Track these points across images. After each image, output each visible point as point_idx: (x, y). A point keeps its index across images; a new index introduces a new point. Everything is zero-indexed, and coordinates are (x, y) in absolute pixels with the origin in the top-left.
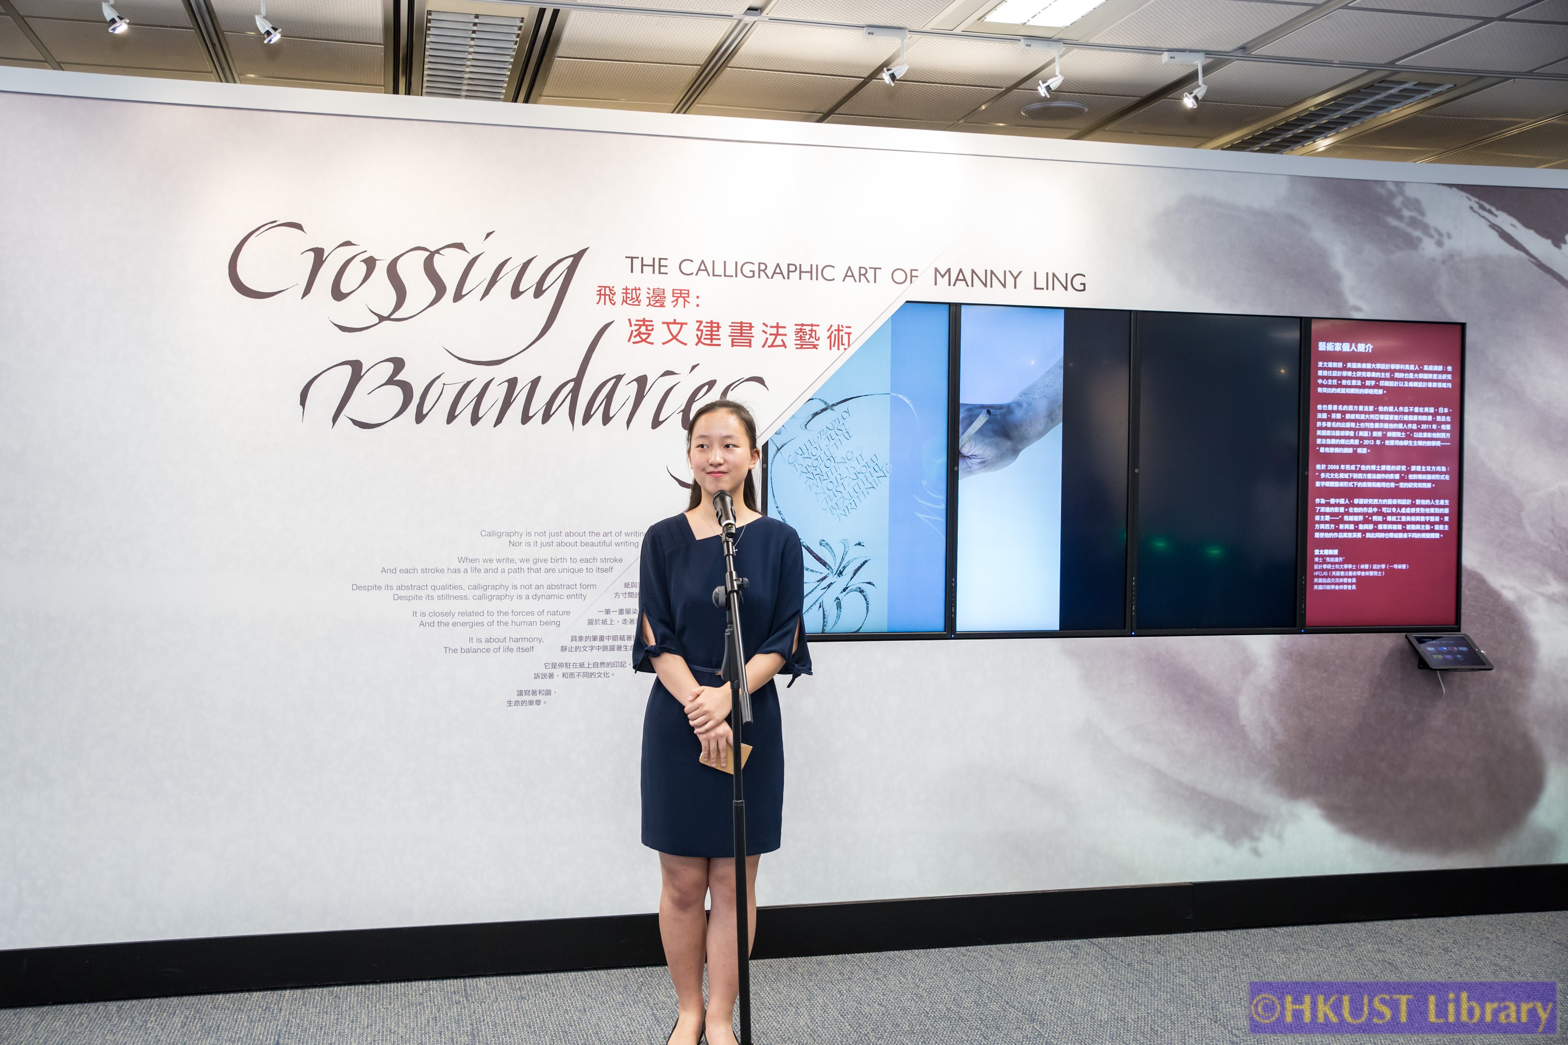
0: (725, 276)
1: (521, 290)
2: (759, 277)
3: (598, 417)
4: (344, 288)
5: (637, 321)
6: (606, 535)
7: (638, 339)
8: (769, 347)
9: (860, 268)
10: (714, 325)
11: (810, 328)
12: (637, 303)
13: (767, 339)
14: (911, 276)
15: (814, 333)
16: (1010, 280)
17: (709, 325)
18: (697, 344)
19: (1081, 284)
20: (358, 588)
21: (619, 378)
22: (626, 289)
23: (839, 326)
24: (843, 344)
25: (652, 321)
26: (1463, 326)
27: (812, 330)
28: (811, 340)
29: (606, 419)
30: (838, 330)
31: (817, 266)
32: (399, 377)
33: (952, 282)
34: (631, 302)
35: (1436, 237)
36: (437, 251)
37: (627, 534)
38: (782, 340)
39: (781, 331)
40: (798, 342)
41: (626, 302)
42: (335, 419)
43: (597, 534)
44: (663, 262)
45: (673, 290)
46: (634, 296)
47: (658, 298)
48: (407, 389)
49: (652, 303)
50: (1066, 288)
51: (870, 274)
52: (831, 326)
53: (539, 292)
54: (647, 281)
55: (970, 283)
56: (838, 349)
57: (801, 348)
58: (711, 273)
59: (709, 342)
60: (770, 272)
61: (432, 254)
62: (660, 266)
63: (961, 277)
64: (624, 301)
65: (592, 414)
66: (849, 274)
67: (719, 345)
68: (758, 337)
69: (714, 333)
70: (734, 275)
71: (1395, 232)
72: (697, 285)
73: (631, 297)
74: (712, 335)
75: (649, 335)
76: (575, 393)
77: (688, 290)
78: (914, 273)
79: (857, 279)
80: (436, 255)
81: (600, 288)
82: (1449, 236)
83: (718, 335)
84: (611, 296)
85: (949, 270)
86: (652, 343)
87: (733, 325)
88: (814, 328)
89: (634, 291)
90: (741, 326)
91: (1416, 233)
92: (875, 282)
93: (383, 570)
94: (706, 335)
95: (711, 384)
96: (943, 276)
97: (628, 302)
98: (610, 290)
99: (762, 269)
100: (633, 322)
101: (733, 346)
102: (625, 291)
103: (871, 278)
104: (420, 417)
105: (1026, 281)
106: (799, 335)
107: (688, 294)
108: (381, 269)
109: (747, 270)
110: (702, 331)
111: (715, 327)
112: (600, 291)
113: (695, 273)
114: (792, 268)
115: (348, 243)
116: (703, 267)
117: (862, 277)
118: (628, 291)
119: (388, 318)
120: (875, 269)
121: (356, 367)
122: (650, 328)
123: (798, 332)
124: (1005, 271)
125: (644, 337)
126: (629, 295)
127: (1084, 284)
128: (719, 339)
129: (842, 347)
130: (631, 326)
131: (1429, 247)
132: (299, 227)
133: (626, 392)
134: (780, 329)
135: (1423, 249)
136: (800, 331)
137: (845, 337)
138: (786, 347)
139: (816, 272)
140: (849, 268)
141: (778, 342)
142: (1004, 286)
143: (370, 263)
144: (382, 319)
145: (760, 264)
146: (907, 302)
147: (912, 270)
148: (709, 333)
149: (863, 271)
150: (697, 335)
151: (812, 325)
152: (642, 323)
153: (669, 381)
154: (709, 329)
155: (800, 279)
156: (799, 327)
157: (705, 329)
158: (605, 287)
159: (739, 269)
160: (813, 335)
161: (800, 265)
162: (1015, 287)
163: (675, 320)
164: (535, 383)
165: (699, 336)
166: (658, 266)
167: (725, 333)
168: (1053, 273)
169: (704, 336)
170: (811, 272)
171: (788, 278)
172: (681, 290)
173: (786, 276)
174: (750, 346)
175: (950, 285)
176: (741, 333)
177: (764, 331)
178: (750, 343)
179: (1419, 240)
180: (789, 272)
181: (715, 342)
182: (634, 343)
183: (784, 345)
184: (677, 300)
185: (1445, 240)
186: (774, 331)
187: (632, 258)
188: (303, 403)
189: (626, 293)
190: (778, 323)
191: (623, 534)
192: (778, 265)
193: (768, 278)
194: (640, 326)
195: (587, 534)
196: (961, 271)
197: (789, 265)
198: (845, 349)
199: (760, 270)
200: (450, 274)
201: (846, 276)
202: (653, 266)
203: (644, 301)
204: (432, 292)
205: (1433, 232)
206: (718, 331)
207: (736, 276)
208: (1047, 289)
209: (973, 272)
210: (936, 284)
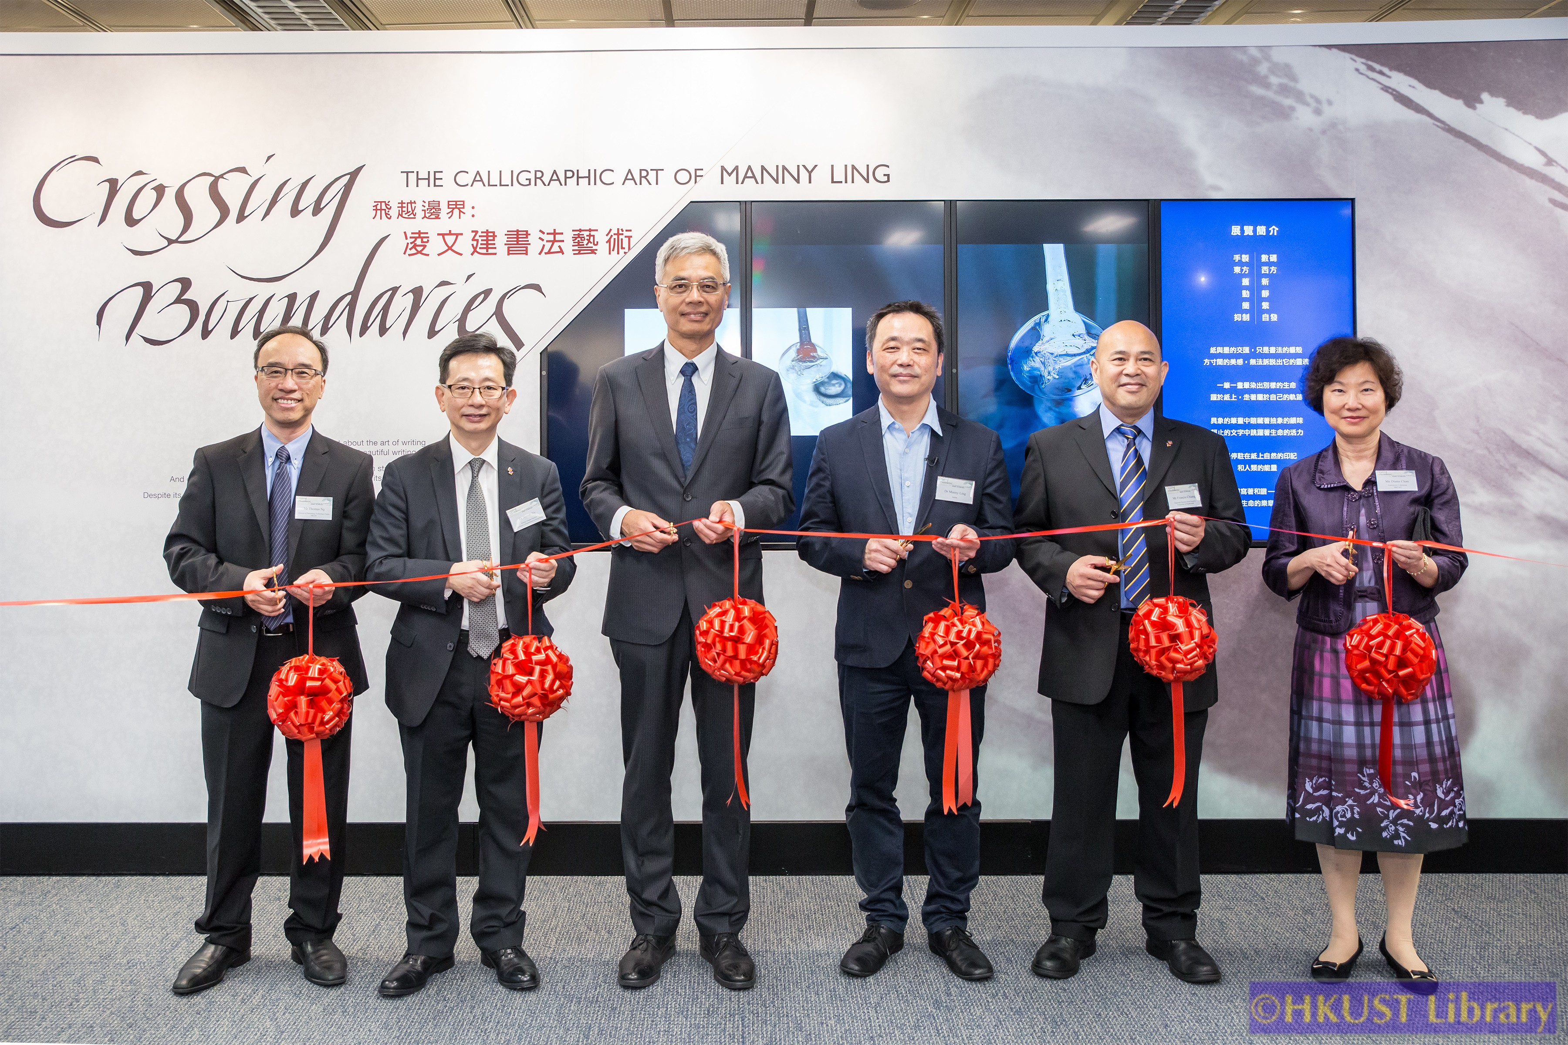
0: (501, 185)
1: (300, 208)
2: (536, 185)
3: (375, 328)
4: (136, 215)
5: (412, 233)
6: (383, 443)
7: (413, 251)
8: (546, 253)
9: (641, 170)
10: (489, 234)
11: (588, 233)
12: (412, 216)
13: (544, 246)
14: (696, 175)
15: (592, 238)
16: (804, 175)
17: (485, 234)
18: (472, 254)
19: (885, 175)
20: (149, 496)
21: (395, 290)
22: (402, 203)
23: (618, 229)
24: (623, 248)
25: (427, 233)
26: (1353, 200)
27: (590, 236)
28: (590, 245)
29: (383, 330)
30: (618, 234)
31: (595, 170)
32: (186, 296)
33: (740, 180)
34: (406, 216)
35: (1314, 104)
36: (221, 176)
37: (404, 443)
38: (559, 247)
39: (558, 237)
40: (576, 248)
41: (402, 216)
42: (128, 338)
43: (375, 443)
44: (438, 175)
45: (449, 202)
46: (410, 209)
47: (433, 211)
48: (193, 307)
49: (427, 215)
50: (867, 181)
51: (652, 176)
52: (611, 230)
53: (317, 209)
54: (423, 194)
55: (759, 180)
56: (618, 253)
57: (579, 253)
58: (486, 184)
59: (484, 251)
60: (546, 179)
61: (217, 179)
62: (435, 179)
63: (750, 174)
64: (400, 215)
65: (369, 325)
66: (630, 177)
67: (495, 254)
68: (535, 245)
69: (489, 242)
70: (510, 185)
71: (1261, 101)
72: (472, 195)
73: (407, 210)
74: (487, 244)
75: (425, 246)
76: (352, 305)
77: (463, 201)
78: (699, 173)
79: (638, 182)
80: (221, 180)
81: (376, 204)
82: (1330, 103)
83: (494, 244)
84: (387, 210)
85: (737, 168)
86: (428, 255)
87: (509, 234)
88: (592, 233)
89: (409, 205)
90: (518, 235)
91: (1288, 102)
92: (657, 184)
93: (172, 479)
94: (481, 244)
95: (487, 293)
96: (730, 175)
97: (404, 215)
98: (386, 205)
99: (539, 176)
100: (409, 235)
101: (509, 254)
102: (400, 205)
103: (653, 181)
104: (205, 333)
105: (822, 175)
106: (576, 241)
107: (463, 205)
108: (170, 195)
109: (523, 178)
110: (477, 241)
111: (491, 236)
112: (376, 206)
113: (470, 185)
114: (569, 174)
115: (140, 173)
116: (478, 178)
117: (643, 179)
118: (404, 205)
119: (176, 241)
120: (657, 170)
121: (147, 287)
122: (425, 240)
123: (576, 238)
124: (798, 166)
125: (419, 249)
126: (404, 209)
127: (888, 176)
128: (495, 248)
129: (622, 251)
130: (406, 239)
131: (1304, 117)
132: (95, 160)
133: (402, 303)
134: (557, 236)
135: (1297, 118)
136: (578, 236)
137: (626, 241)
138: (563, 254)
139: (593, 177)
140: (630, 171)
141: (555, 248)
142: (798, 181)
143: (160, 190)
144: (170, 242)
145: (536, 171)
146: (691, 202)
147: (696, 170)
148: (485, 242)
149: (644, 174)
150: (473, 245)
151: (590, 230)
152: (417, 235)
153: (445, 291)
154: (485, 238)
155: (578, 184)
156: (577, 233)
157: (480, 239)
158: (381, 202)
159: (515, 178)
160: (592, 240)
161: (578, 171)
162: (810, 182)
163: (450, 231)
164: (314, 297)
165: (475, 246)
166: (434, 179)
167: (501, 242)
168: (853, 166)
169: (479, 246)
170: (589, 177)
171: (566, 185)
172: (456, 202)
173: (563, 183)
174: (526, 254)
175: (737, 183)
176: (517, 241)
177: (540, 238)
178: (526, 250)
179: (1292, 109)
180: (566, 178)
181: (490, 251)
182: (409, 255)
183: (562, 252)
184: (452, 211)
185: (1325, 107)
186: (551, 237)
187: (407, 173)
188: (99, 323)
189: (402, 207)
190: (555, 230)
191: (400, 442)
192: (555, 172)
193: (545, 185)
194: (416, 238)
195: (365, 443)
196: (750, 168)
197: (566, 171)
198: (625, 253)
199: (536, 178)
200: (233, 197)
201: (626, 179)
202: (428, 179)
203: (420, 213)
204: (217, 215)
205: (1309, 99)
206: (494, 240)
207: (512, 185)
208: (846, 182)
209: (763, 168)
210: (722, 183)
